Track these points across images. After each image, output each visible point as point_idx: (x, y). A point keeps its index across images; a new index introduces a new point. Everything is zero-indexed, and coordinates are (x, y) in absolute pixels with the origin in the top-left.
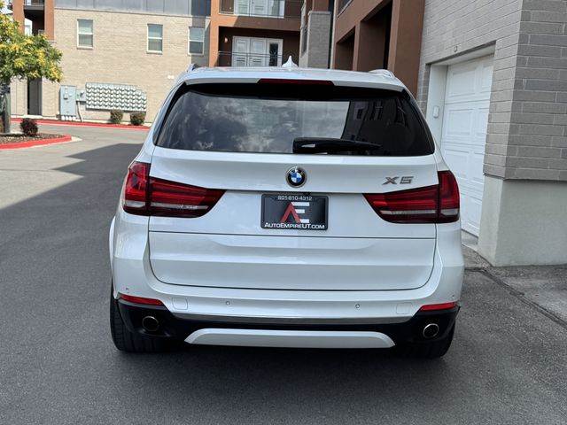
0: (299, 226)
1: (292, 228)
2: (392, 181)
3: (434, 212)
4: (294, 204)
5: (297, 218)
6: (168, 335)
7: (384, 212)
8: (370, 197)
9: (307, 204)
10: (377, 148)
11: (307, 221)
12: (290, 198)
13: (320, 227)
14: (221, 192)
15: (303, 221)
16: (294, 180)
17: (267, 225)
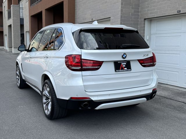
0: (125, 70)
1: (123, 71)
2: (144, 56)
3: (152, 63)
4: (122, 64)
5: (123, 68)
6: (89, 108)
7: (143, 64)
8: (139, 61)
9: (125, 64)
10: (139, 47)
11: (126, 69)
12: (121, 62)
13: (130, 70)
14: (102, 62)
15: (125, 69)
16: (124, 57)
17: (117, 71)
